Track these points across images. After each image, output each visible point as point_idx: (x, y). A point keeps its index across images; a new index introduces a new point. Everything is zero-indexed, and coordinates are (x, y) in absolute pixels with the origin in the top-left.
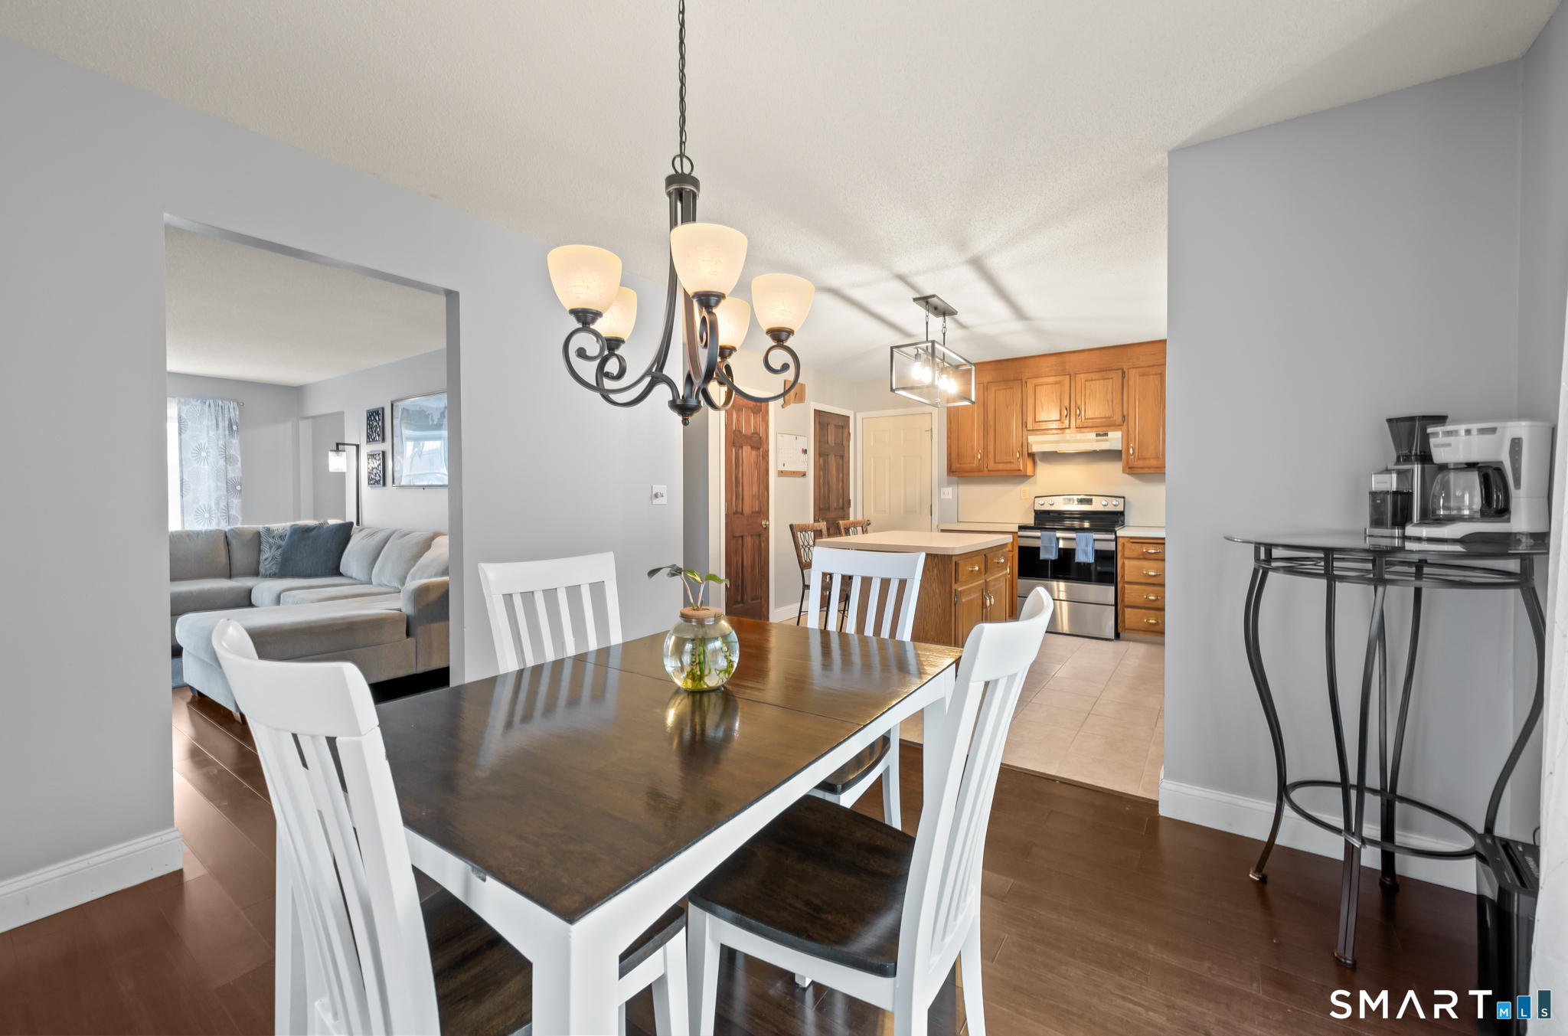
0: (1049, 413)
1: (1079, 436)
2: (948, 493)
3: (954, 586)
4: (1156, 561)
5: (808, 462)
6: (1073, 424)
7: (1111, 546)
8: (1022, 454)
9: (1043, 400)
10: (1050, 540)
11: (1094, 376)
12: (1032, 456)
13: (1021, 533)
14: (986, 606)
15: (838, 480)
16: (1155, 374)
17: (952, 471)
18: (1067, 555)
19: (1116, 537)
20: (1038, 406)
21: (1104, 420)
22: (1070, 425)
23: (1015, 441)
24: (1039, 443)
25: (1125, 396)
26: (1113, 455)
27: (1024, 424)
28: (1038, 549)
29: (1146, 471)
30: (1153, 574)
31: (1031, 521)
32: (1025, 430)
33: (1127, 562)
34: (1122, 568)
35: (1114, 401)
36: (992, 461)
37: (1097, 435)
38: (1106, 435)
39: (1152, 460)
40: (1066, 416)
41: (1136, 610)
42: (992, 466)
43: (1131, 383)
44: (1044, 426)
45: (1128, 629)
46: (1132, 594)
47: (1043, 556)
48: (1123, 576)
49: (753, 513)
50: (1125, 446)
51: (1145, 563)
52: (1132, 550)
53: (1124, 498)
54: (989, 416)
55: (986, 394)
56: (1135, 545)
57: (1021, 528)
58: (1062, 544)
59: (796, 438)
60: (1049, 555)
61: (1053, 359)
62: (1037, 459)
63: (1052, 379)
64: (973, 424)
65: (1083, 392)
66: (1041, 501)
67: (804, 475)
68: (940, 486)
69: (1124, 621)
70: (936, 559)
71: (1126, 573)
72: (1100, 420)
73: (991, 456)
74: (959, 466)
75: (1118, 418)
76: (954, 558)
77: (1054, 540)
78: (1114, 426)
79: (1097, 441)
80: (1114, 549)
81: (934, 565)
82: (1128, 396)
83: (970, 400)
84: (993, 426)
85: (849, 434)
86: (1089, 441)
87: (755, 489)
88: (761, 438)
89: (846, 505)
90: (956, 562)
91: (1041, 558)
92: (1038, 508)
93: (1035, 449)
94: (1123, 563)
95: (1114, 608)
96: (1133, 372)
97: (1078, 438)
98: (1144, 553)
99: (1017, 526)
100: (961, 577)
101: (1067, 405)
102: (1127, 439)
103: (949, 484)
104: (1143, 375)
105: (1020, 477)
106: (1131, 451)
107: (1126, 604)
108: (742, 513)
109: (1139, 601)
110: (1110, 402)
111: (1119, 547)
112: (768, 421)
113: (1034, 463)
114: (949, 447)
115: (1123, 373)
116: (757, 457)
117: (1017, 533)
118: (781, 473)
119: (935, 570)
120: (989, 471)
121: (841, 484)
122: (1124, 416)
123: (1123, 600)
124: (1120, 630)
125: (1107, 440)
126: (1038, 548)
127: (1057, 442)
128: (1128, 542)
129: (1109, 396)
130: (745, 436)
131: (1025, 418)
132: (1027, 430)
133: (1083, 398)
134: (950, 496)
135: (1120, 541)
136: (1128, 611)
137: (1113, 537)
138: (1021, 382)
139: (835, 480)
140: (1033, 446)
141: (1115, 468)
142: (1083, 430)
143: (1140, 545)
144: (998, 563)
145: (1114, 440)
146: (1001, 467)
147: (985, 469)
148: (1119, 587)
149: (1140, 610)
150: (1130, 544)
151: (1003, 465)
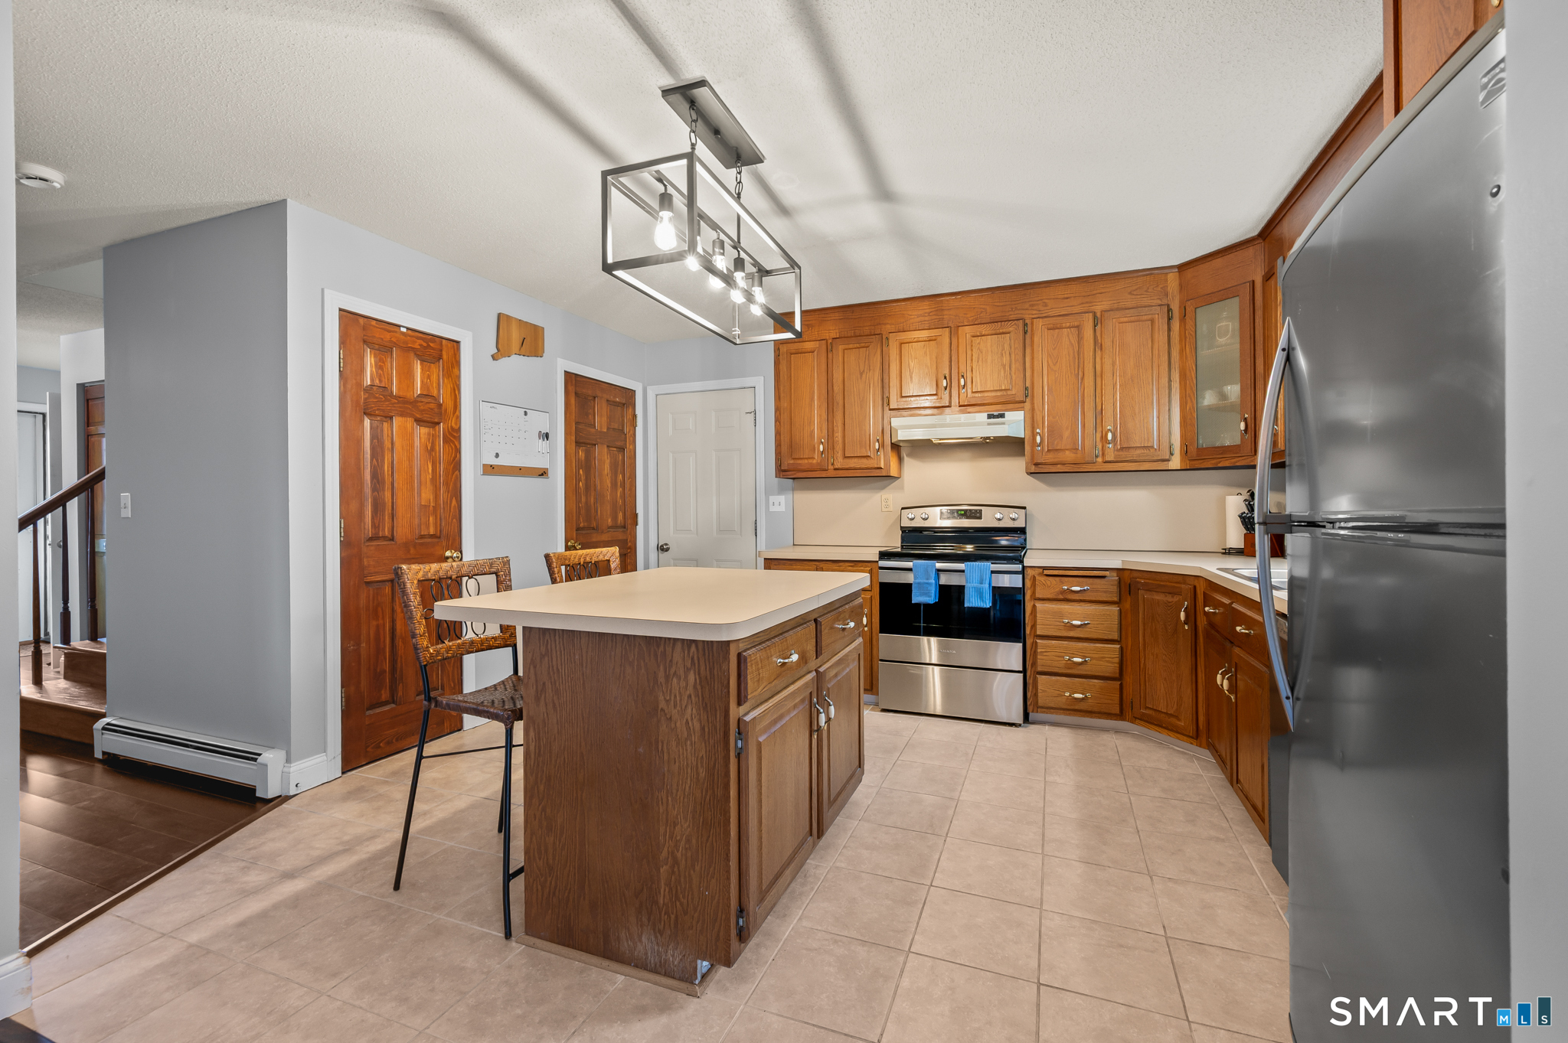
0: (918, 386)
1: (963, 418)
2: (780, 503)
3: (735, 711)
4: (1082, 604)
5: (552, 453)
6: (955, 400)
7: (1015, 581)
8: (882, 445)
9: (912, 364)
10: (927, 572)
11: (984, 329)
12: (896, 447)
13: (882, 563)
14: (819, 727)
15: (614, 484)
16: (1070, 327)
17: (782, 471)
18: (951, 595)
19: (1024, 567)
20: (906, 374)
21: (999, 394)
22: (950, 402)
23: (872, 427)
24: (907, 429)
25: (1028, 359)
26: (1012, 446)
27: (886, 401)
28: (908, 587)
29: (1059, 468)
30: (1078, 623)
31: (895, 544)
32: (886, 408)
33: (1039, 605)
34: (1031, 614)
35: (1013, 366)
36: (840, 455)
37: (990, 417)
38: (1002, 416)
39: (1067, 452)
40: (946, 388)
41: (1054, 678)
42: (840, 462)
43: (1036, 339)
44: (915, 403)
45: (1042, 707)
46: (1049, 654)
47: (916, 598)
48: (1034, 626)
49: (422, 537)
50: (1029, 433)
51: (1066, 607)
52: (1048, 587)
53: (1024, 508)
54: (835, 388)
55: (830, 355)
56: (1051, 579)
57: (884, 555)
58: (944, 580)
59: (526, 414)
60: (925, 596)
61: (926, 304)
62: (904, 454)
63: (924, 334)
64: (812, 399)
65: (969, 352)
66: (910, 514)
67: (543, 473)
68: (768, 493)
69: (1036, 695)
70: (693, 648)
71: (1039, 621)
72: (993, 394)
73: (839, 447)
74: (792, 462)
75: (1017, 392)
76: (732, 647)
77: (933, 574)
78: (1015, 404)
79: (989, 424)
80: (1021, 586)
81: (689, 664)
82: (1033, 359)
83: (794, 331)
84: (841, 403)
85: (635, 416)
86: (977, 425)
87: (427, 495)
88: (440, 406)
89: (629, 521)
90: (739, 655)
91: (914, 601)
92: (906, 523)
93: (902, 435)
94: (1034, 606)
95: (1021, 675)
96: (1039, 324)
97: (962, 421)
98: (1063, 592)
99: (876, 551)
100: (753, 690)
101: (947, 372)
102: (1032, 423)
103: (781, 490)
104: (1053, 329)
105: (880, 478)
106: (1038, 439)
107: (1040, 669)
108: (392, 539)
109: (1058, 665)
110: (1007, 368)
111: (1028, 583)
112: (459, 377)
113: (900, 459)
114: (778, 434)
115: (1025, 325)
116: (433, 439)
117: (877, 562)
118: (490, 470)
119: (692, 677)
120: (835, 469)
121: (620, 490)
122: (1026, 389)
123: (1034, 664)
124: (1030, 709)
125: (1004, 424)
126: (910, 585)
127: (933, 426)
128: (1042, 574)
129: (1006, 359)
130: (396, 397)
131: (886, 392)
132: (890, 410)
133: (969, 362)
134: (782, 508)
135: (1029, 573)
136: (1041, 679)
137: (1019, 567)
138: (883, 340)
139: (608, 482)
140: (899, 432)
141: (1014, 468)
142: (970, 409)
143: (1058, 579)
144: (844, 629)
145: (1014, 424)
146: (853, 463)
147: (830, 467)
148: (1029, 642)
149: (1058, 678)
150: (1043, 579)
151: (856, 460)
